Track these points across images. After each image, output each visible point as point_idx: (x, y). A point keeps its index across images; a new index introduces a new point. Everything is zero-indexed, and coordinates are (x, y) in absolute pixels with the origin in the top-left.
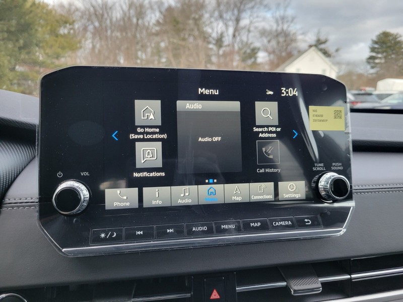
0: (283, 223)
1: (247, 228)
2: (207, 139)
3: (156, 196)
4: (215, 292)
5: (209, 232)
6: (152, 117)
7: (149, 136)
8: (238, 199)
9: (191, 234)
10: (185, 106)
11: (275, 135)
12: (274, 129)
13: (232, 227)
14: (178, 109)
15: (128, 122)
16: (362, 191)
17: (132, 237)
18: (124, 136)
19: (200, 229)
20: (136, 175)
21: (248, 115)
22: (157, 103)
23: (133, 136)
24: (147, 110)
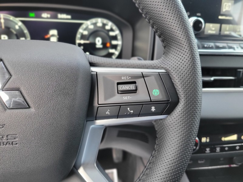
3: (228, 29)
17: (217, 47)
20: (220, 17)
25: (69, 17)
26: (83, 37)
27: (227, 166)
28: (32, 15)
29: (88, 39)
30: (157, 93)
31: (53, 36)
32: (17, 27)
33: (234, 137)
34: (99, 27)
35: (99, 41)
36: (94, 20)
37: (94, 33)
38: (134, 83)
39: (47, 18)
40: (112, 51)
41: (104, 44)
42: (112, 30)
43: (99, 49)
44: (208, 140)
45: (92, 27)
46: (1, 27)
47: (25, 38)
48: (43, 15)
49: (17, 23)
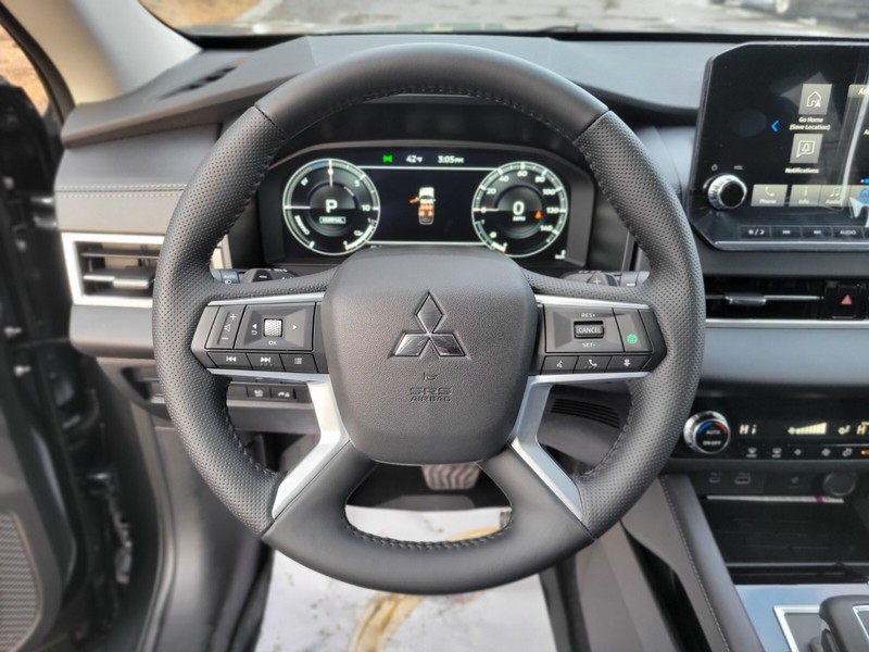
3: (804, 195)
4: (848, 298)
5: (858, 237)
6: (818, 104)
7: (811, 128)
9: (838, 236)
10: (858, 90)
14: (850, 95)
15: (791, 113)
17: (778, 236)
18: (784, 127)
19: (848, 232)
20: (788, 171)
22: (828, 88)
23: (793, 127)
24: (814, 96)
25: (461, 160)
26: (485, 200)
27: (812, 499)
28: (388, 158)
29: (496, 206)
30: (633, 340)
31: (425, 197)
32: (357, 183)
33: (820, 429)
34: (522, 178)
35: (519, 208)
36: (511, 166)
37: (510, 192)
38: (601, 323)
39: (417, 164)
40: (544, 228)
41: (529, 214)
42: (548, 184)
43: (520, 224)
44: (754, 431)
45: (505, 179)
46: (328, 184)
47: (372, 205)
48: (409, 159)
49: (358, 176)
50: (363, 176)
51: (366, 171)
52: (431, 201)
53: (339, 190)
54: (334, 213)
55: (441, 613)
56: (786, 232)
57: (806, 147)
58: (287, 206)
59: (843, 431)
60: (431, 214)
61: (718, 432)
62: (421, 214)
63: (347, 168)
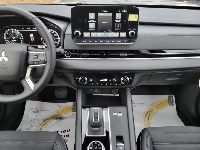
0: (120, 42)
1: (112, 42)
2: (105, 23)
3: (94, 35)
4: (104, 54)
5: (104, 42)
6: (93, 17)
7: (92, 22)
8: (111, 36)
9: (100, 42)
10: (100, 15)
11: (120, 22)
12: (120, 20)
13: (109, 42)
14: (98, 16)
15: (88, 19)
16: (140, 36)
18: (87, 22)
19: (102, 42)
20: (90, 30)
21: (114, 17)
22: (94, 14)
23: (89, 22)
24: (92, 16)
28: (23, 29)
32: (18, 34)
39: (29, 30)
40: (56, 42)
44: (93, 80)
46: (12, 34)
47: (22, 38)
48: (27, 29)
49: (18, 32)
50: (19, 32)
51: (19, 31)
52: (33, 37)
53: (15, 35)
54: (15, 39)
55: (57, 122)
56: (90, 42)
57: (92, 26)
58: (5, 38)
59: (110, 80)
60: (33, 39)
61: (84, 80)
62: (32, 39)
63: (16, 30)
